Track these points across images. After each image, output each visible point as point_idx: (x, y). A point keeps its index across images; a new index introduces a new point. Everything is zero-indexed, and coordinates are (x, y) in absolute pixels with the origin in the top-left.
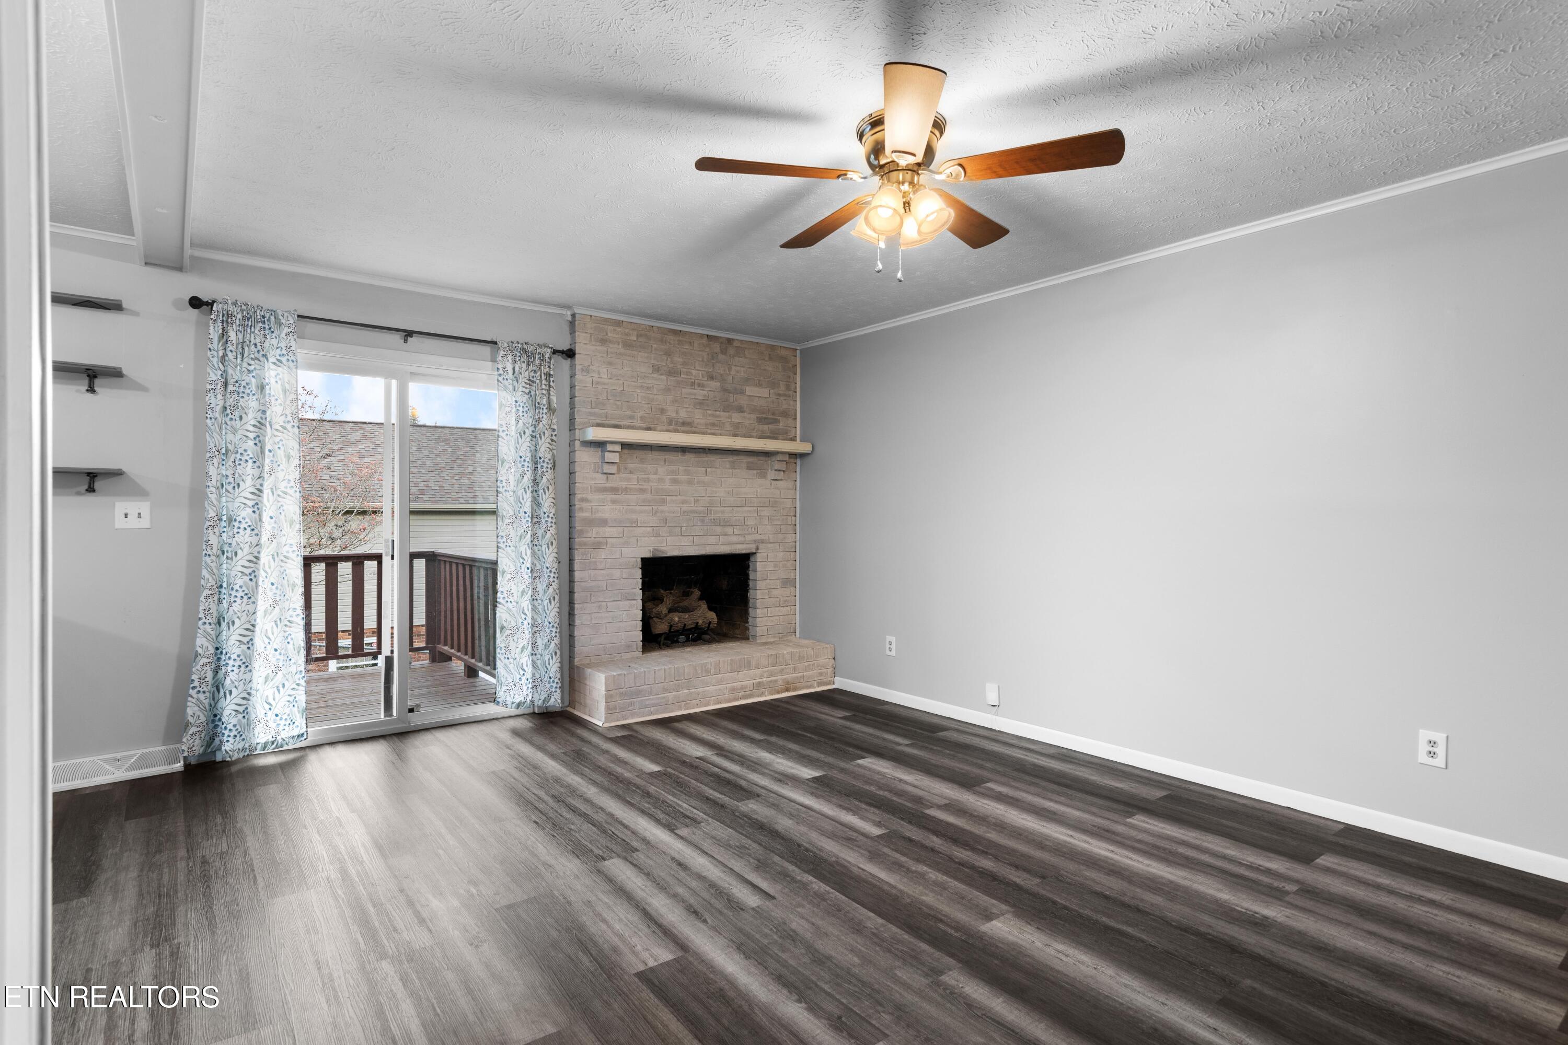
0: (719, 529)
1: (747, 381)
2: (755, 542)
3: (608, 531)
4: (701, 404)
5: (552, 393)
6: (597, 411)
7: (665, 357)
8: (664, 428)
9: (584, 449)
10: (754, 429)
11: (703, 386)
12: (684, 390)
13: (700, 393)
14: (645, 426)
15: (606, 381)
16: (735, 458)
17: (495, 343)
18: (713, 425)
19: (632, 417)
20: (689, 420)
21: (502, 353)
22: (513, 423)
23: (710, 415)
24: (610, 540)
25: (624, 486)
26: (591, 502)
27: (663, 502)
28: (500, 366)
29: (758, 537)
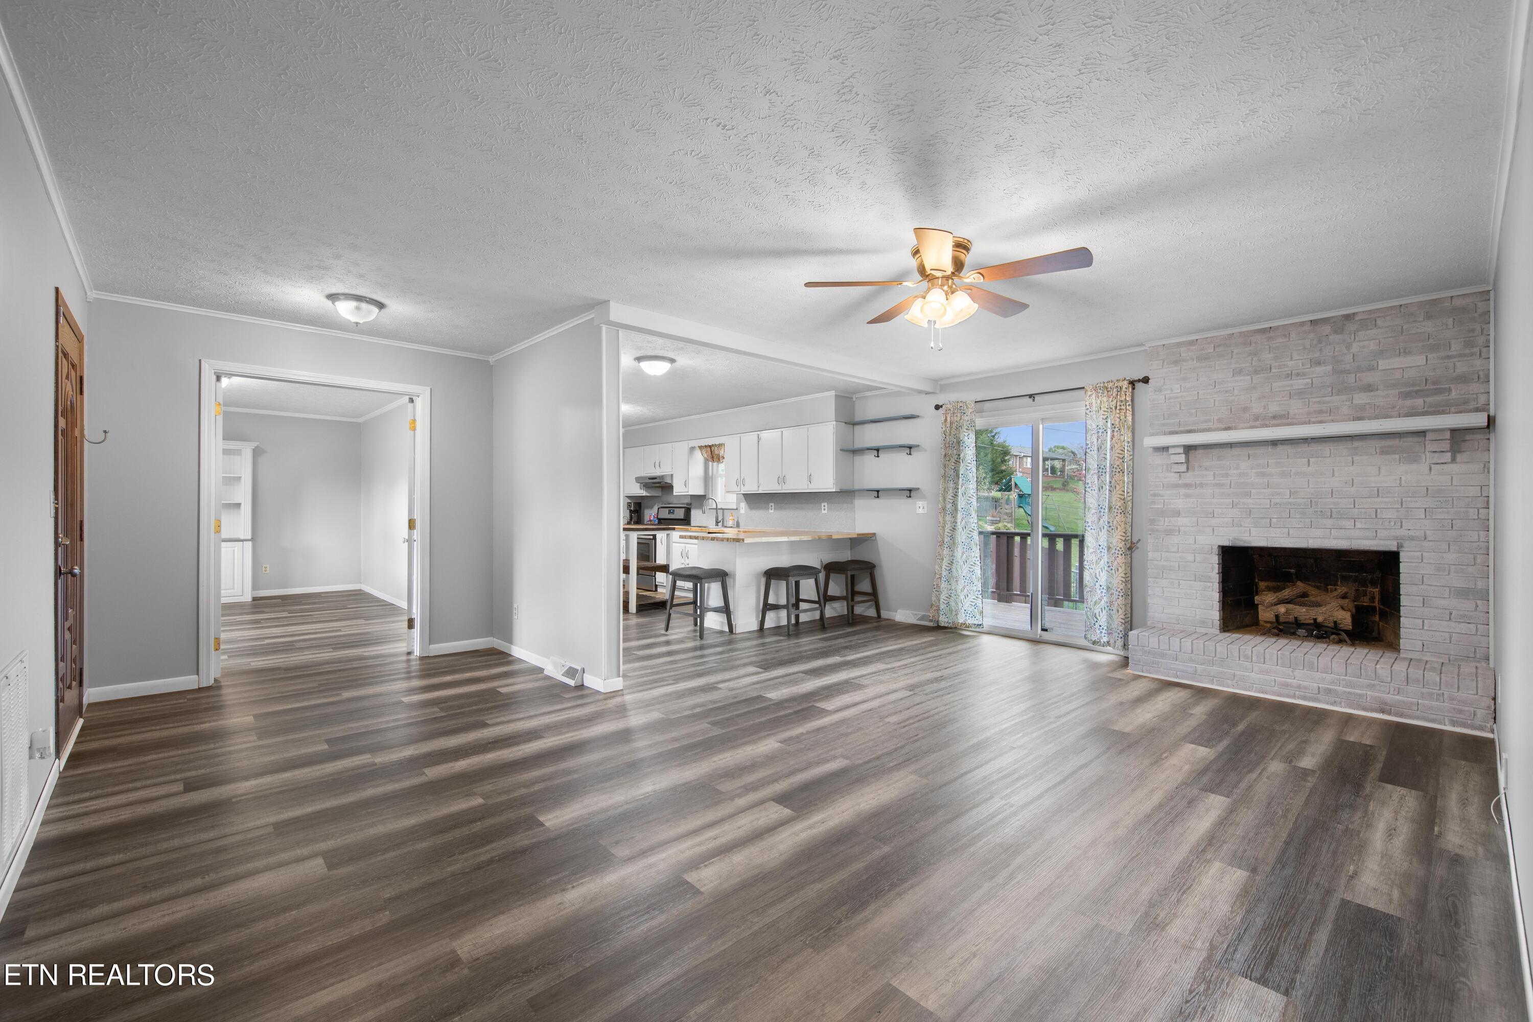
0: (1329, 522)
1: (1380, 354)
2: (1396, 538)
3: (1181, 521)
4: (1300, 393)
5: (1128, 415)
6: (1168, 421)
7: (1250, 358)
8: (1248, 425)
9: (1156, 454)
10: (1394, 407)
11: (1304, 374)
12: (1275, 385)
13: (1299, 383)
14: (1223, 426)
15: (1179, 395)
16: (1357, 444)
17: (1083, 388)
18: (1321, 412)
19: (1206, 421)
20: (1282, 413)
21: (1089, 393)
22: (1095, 440)
23: (1315, 403)
24: (1182, 528)
25: (1198, 482)
26: (1163, 496)
27: (1249, 495)
28: (1087, 403)
29: (1403, 532)
